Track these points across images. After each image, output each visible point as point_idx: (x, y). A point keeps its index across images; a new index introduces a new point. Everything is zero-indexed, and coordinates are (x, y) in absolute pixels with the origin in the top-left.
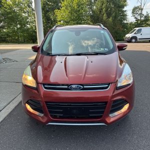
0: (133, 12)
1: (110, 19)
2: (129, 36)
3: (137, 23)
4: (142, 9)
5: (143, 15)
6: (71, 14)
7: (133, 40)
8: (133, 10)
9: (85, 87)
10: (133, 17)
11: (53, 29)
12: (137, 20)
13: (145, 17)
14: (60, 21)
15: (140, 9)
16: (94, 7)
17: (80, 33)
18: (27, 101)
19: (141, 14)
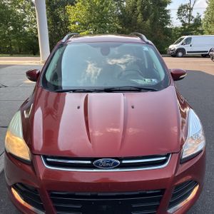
0: (178, 13)
1: (148, 22)
2: (173, 47)
3: (184, 28)
4: (191, 9)
5: (193, 17)
6: (91, 12)
7: (180, 54)
8: (179, 10)
9: (124, 162)
10: (179, 20)
11: (63, 41)
12: (184, 24)
13: (196, 20)
14: (74, 23)
15: (188, 9)
16: (125, 3)
17: (109, 50)
18: (15, 185)
19: (190, 15)
